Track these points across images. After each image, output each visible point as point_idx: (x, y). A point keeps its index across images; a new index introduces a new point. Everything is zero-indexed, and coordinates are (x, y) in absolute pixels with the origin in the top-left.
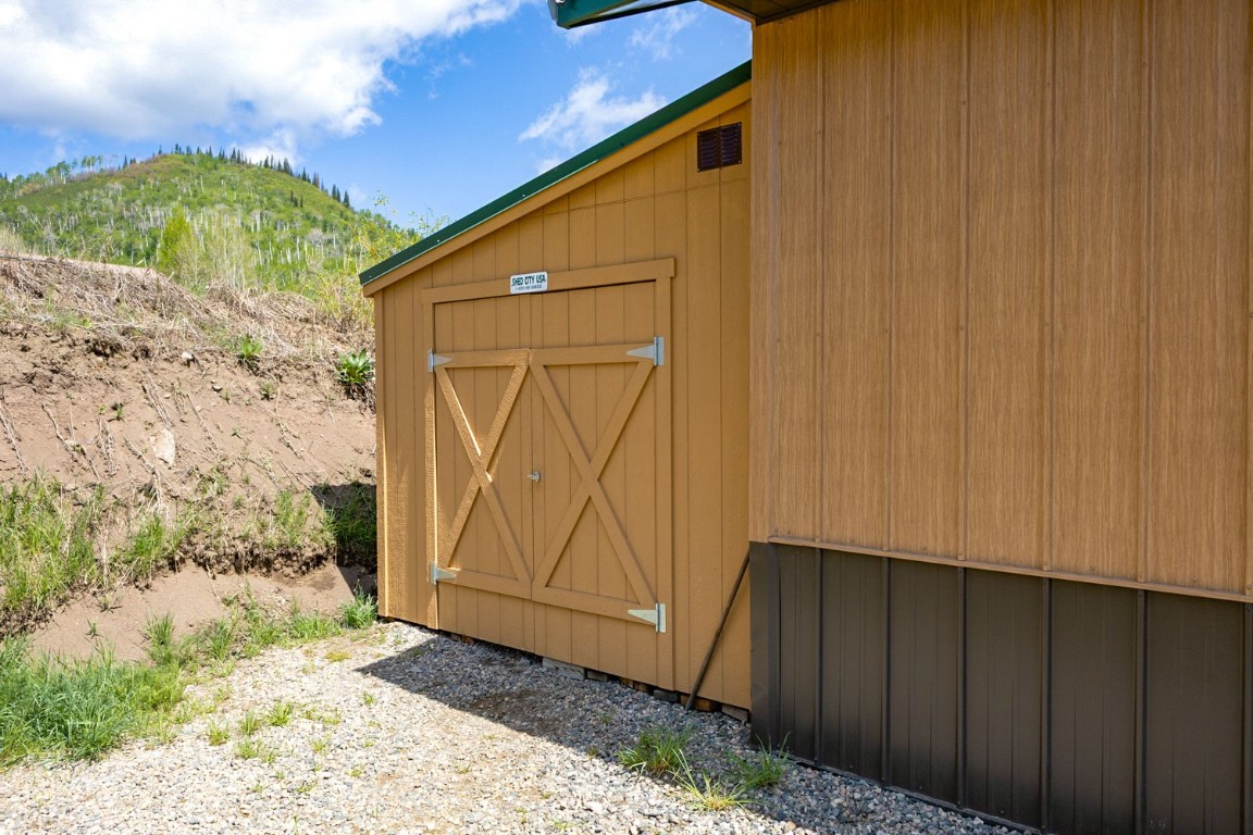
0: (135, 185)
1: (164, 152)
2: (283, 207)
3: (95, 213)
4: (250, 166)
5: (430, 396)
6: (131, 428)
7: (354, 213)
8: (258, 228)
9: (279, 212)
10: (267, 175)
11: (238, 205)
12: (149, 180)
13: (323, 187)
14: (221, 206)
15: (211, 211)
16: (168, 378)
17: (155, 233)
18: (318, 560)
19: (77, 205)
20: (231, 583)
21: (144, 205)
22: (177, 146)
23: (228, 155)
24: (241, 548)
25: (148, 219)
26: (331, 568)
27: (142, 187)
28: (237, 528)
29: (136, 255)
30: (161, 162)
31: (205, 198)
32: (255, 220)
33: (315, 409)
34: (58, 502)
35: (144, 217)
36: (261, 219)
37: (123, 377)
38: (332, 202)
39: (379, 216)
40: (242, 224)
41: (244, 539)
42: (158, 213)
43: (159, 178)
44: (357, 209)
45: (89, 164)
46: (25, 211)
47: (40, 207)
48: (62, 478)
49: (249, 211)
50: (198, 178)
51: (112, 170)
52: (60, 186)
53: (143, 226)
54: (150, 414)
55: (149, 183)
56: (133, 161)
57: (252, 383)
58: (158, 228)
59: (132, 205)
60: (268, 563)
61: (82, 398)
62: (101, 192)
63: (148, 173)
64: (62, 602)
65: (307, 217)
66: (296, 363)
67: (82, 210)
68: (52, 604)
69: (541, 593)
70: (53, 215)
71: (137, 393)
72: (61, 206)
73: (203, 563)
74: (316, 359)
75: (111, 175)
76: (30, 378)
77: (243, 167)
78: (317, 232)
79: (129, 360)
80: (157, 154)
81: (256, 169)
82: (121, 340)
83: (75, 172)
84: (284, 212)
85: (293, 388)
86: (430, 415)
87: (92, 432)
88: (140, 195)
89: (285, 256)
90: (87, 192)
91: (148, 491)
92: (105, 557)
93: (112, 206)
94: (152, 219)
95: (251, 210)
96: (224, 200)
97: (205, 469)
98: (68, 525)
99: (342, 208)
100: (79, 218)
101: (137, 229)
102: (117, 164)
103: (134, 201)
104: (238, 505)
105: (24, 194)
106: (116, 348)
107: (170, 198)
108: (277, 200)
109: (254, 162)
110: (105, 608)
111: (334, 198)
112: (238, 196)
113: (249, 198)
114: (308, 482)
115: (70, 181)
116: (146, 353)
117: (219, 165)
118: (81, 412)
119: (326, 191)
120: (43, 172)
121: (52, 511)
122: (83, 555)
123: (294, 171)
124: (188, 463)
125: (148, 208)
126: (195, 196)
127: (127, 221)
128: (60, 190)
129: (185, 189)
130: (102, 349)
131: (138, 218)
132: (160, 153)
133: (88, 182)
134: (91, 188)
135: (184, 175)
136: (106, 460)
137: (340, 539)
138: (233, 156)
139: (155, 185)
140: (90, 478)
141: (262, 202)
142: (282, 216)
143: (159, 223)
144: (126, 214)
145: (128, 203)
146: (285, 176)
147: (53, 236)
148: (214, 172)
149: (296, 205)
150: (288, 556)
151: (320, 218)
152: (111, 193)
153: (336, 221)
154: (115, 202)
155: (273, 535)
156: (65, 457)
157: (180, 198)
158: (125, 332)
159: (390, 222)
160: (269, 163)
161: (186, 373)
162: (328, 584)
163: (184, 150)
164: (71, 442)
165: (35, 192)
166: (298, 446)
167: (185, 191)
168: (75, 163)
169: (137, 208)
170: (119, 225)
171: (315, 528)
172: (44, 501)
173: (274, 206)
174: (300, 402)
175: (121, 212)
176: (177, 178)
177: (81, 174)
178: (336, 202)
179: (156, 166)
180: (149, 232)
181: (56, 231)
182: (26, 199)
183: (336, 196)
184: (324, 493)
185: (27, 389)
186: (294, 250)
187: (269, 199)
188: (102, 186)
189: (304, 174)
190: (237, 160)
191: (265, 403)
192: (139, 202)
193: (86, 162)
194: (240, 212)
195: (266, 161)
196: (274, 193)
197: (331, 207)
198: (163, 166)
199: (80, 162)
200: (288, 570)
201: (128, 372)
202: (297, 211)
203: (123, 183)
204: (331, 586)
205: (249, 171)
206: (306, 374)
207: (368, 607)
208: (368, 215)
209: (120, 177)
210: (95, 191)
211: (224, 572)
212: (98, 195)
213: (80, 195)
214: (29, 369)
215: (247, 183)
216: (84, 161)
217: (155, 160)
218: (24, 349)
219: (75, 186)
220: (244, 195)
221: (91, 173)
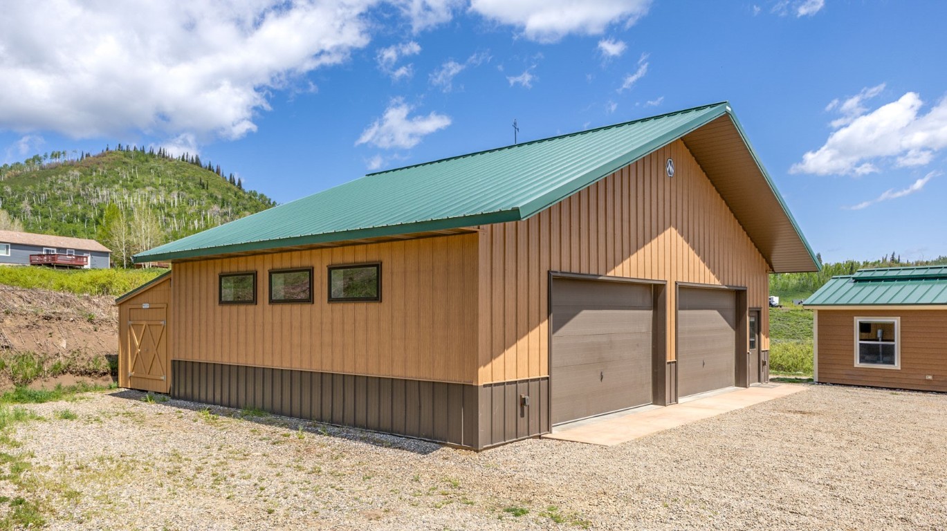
0: (89, 172)
1: (110, 149)
2: (194, 189)
3: (59, 192)
4: (172, 160)
5: (129, 333)
6: (55, 339)
7: (245, 193)
8: (176, 204)
9: (191, 193)
10: (184, 166)
11: (161, 188)
12: (99, 169)
13: (223, 175)
14: (150, 188)
15: (142, 192)
16: (65, 326)
17: (102, 207)
18: (105, 374)
19: (47, 186)
20: (80, 378)
21: (95, 187)
22: (119, 145)
23: (156, 153)
24: (82, 369)
25: (98, 196)
26: (109, 376)
27: (94, 174)
28: (80, 364)
29: (88, 221)
30: (108, 157)
31: (138, 182)
32: (174, 198)
33: (111, 333)
34: (34, 357)
35: (95, 195)
36: (178, 197)
37: (52, 325)
38: (229, 185)
39: (262, 196)
40: (165, 201)
41: (83, 367)
42: (105, 192)
43: (106, 168)
44: (247, 190)
45: (56, 157)
46: (9, 190)
47: (20, 188)
48: (36, 351)
49: (170, 192)
50: (134, 168)
51: (72, 161)
52: (35, 171)
53: (94, 201)
54: (60, 335)
55: (99, 171)
56: (88, 155)
57: (91, 327)
58: (105, 203)
59: (87, 186)
60: (90, 374)
61: (41, 331)
62: (64, 177)
63: (98, 164)
64: (35, 379)
65: (211, 196)
66: (106, 320)
67: (50, 189)
68: (33, 379)
69: (148, 376)
70: (29, 193)
71: (56, 330)
72: (35, 187)
73: (71, 373)
74: (113, 319)
75: (72, 165)
76: (27, 327)
77: (167, 161)
78: (216, 208)
79: (55, 321)
80: (105, 150)
81: (175, 162)
82: (53, 315)
83: (45, 163)
84: (194, 193)
85: (104, 327)
86: (129, 335)
87: (44, 340)
88: (92, 180)
89: (193, 223)
90: (54, 177)
91: (58, 355)
92: (46, 370)
93: (72, 188)
94: (100, 197)
95: (171, 191)
96: (152, 184)
97: (74, 350)
98: (37, 362)
99: (236, 189)
100: (48, 195)
101: (90, 204)
102: (76, 157)
103: (88, 184)
104: (83, 359)
105: (9, 177)
106: (51, 318)
107: (114, 182)
108: (190, 184)
109: (174, 157)
110: (45, 381)
111: (231, 183)
112: (162, 181)
113: (170, 183)
114: (105, 354)
115: (42, 168)
116: (60, 319)
117: (149, 159)
118: (41, 336)
119: (226, 178)
120: (22, 162)
121: (33, 359)
122: (40, 369)
123: (203, 164)
124: (69, 348)
125: (98, 188)
126: (131, 181)
127: (83, 198)
128: (34, 175)
129: (125, 175)
130: (47, 318)
131: (91, 196)
132: (107, 150)
133: (56, 169)
134: (57, 174)
135: (124, 166)
136: (47, 347)
137: (112, 368)
138: (160, 153)
139: (103, 172)
140: (43, 351)
141: (179, 185)
142: (192, 195)
143: (105, 199)
144: (82, 192)
145: (83, 185)
146: (196, 167)
147: (29, 208)
148: (146, 163)
149: (203, 188)
150: (96, 372)
151: (220, 197)
152: (71, 178)
153: (230, 200)
154: (74, 184)
155: (91, 367)
156: (36, 346)
157: (121, 182)
158: (54, 313)
159: (270, 199)
160: (185, 158)
161: (71, 324)
162: (107, 380)
163: (125, 148)
164: (38, 343)
165: (17, 176)
166: (104, 345)
167: (125, 177)
168: (46, 156)
169: (90, 188)
170: (76, 200)
171: (104, 365)
172: (31, 356)
173: (188, 188)
174: (106, 332)
175: (79, 191)
176: (119, 168)
177: (49, 164)
178: (232, 185)
179: (105, 159)
180: (98, 205)
181: (31, 204)
182: (9, 181)
183: (232, 182)
184: (109, 356)
185: (27, 329)
186: (199, 220)
187: (184, 183)
188: (65, 173)
189: (210, 166)
190: (162, 156)
191: (95, 332)
192: (91, 185)
193: (54, 155)
194: (163, 193)
195: (183, 157)
196: (188, 179)
197: (229, 189)
198: (109, 159)
199: (49, 155)
200: (96, 376)
201: (54, 325)
202: (203, 192)
203: (80, 171)
204: (108, 380)
205: (171, 163)
206: (109, 323)
207: (116, 385)
208: (255, 194)
209: (78, 167)
210: (60, 176)
211: (78, 375)
212: (62, 179)
213: (49, 179)
214: (27, 324)
215: (170, 172)
216: (52, 155)
217: (103, 155)
218: (26, 319)
219: (46, 172)
220: (166, 180)
221: (57, 163)
